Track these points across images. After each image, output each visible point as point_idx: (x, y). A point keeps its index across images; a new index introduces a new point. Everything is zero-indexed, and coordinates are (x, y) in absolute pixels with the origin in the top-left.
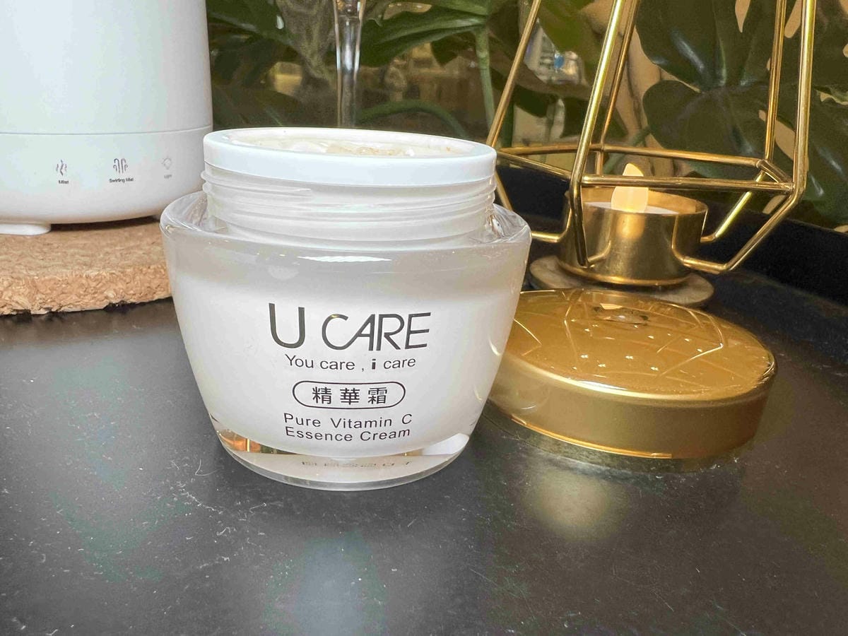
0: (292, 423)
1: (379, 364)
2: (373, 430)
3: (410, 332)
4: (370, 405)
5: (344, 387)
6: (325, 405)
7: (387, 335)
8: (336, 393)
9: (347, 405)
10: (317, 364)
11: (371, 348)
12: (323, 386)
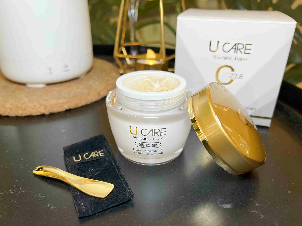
0: (134, 150)
1: (154, 139)
2: (154, 152)
3: (161, 132)
4: (153, 147)
5: (146, 143)
6: (142, 147)
7: (156, 133)
8: (145, 144)
9: (147, 147)
10: (140, 138)
11: (152, 135)
12: (142, 143)
